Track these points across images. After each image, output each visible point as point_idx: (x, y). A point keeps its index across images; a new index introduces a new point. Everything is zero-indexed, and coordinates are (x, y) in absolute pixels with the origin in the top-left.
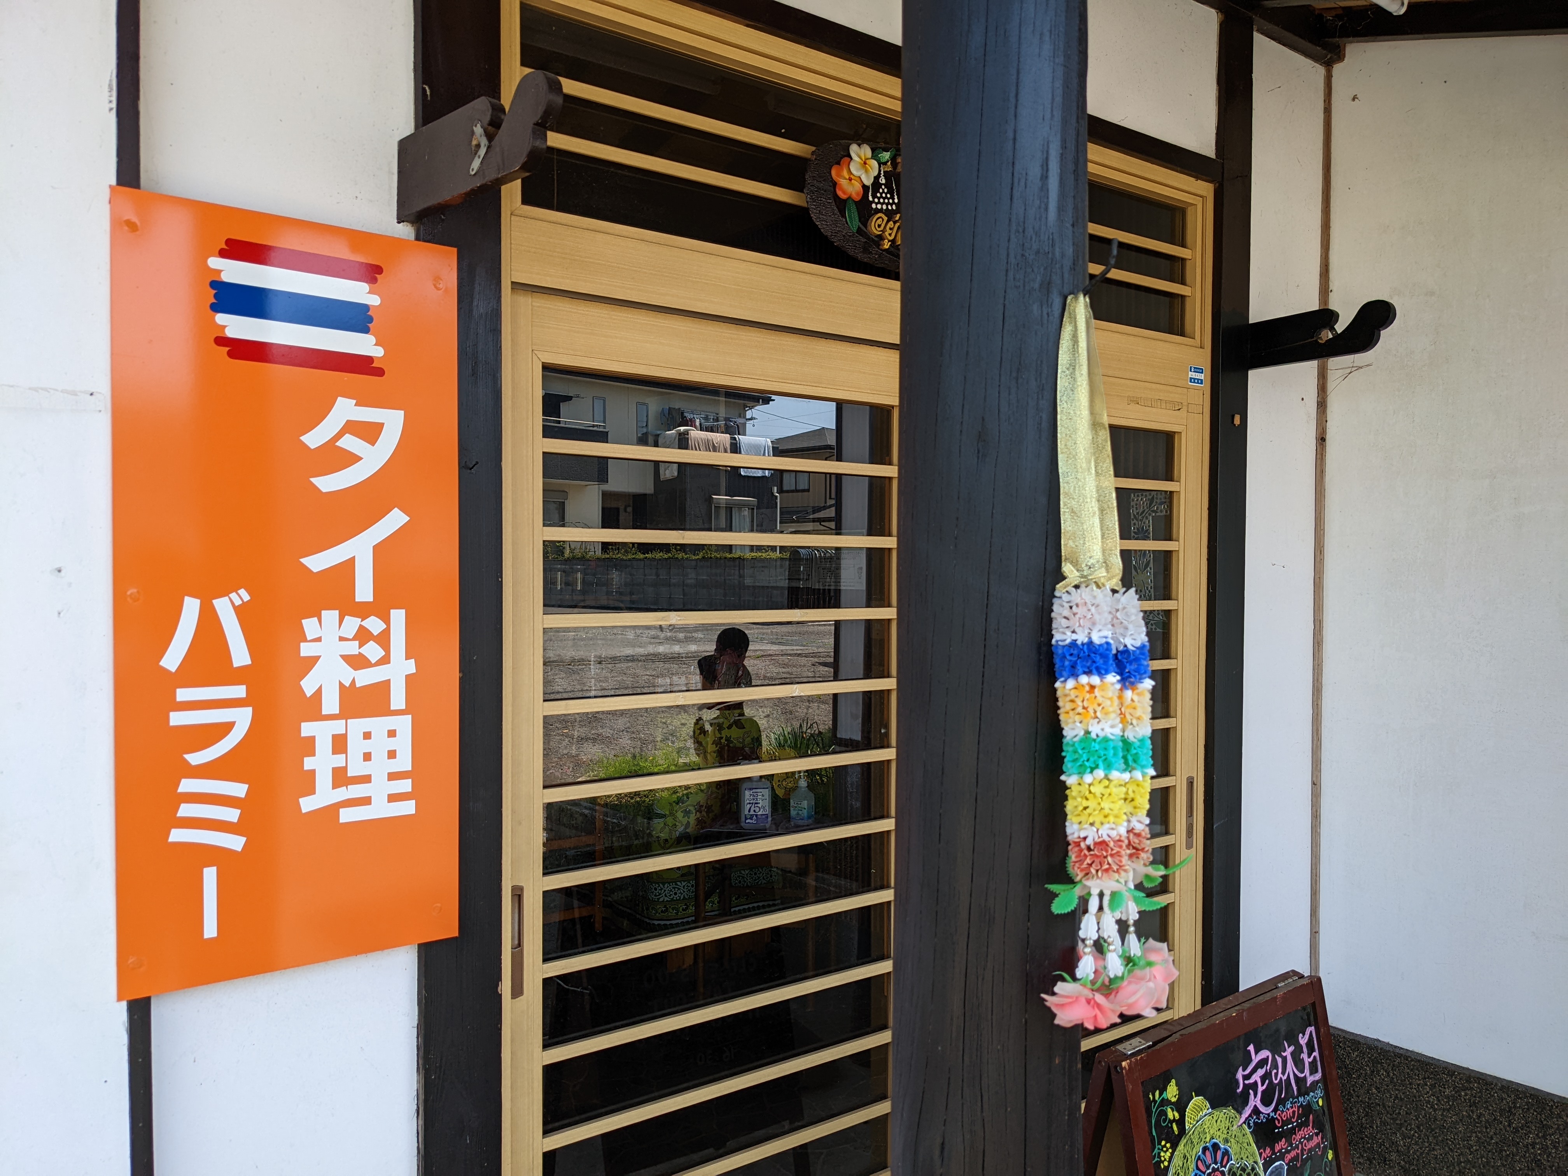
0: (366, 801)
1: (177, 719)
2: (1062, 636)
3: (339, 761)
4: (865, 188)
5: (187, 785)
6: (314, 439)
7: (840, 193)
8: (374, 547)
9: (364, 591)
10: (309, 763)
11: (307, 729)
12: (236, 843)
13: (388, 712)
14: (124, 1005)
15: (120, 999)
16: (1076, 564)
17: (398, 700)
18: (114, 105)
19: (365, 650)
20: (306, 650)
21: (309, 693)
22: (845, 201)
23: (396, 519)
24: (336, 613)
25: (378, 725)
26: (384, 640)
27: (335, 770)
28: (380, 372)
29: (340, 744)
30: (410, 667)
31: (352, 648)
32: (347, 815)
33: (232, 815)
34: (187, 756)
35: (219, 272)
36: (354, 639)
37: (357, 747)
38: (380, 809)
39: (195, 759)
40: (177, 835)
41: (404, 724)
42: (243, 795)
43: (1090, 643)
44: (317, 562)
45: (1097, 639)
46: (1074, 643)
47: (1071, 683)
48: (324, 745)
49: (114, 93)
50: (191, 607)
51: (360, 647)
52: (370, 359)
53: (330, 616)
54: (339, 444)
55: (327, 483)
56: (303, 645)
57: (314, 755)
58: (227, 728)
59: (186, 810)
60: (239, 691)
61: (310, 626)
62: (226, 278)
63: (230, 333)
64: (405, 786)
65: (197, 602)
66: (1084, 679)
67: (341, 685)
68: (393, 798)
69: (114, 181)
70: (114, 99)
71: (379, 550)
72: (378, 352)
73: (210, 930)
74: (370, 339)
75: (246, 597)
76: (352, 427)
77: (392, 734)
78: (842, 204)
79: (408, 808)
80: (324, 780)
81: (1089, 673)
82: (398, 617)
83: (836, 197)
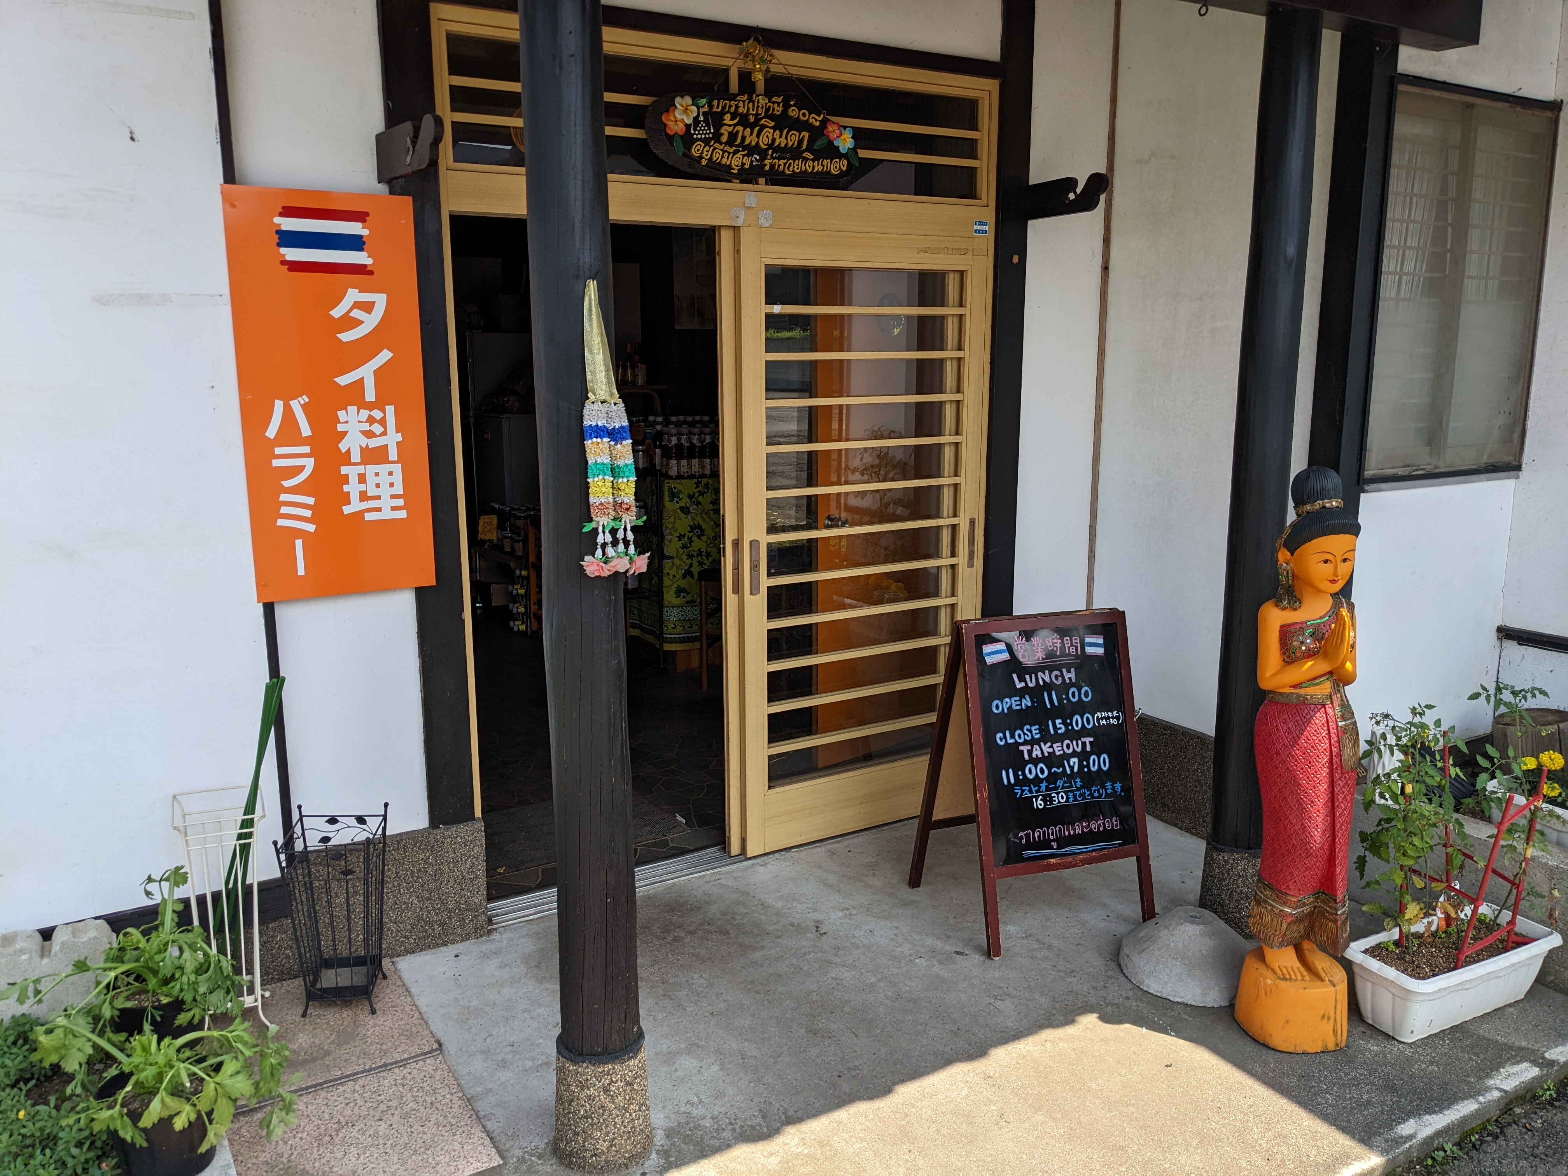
0: (379, 509)
1: (276, 463)
2: (587, 423)
3: (362, 487)
4: (688, 126)
5: (284, 497)
6: (337, 313)
7: (668, 131)
8: (375, 371)
9: (370, 395)
10: (346, 488)
11: (344, 470)
12: (311, 528)
13: (385, 461)
14: (261, 605)
15: (259, 602)
16: (594, 394)
17: (393, 455)
18: (219, 140)
19: (372, 428)
20: (340, 428)
21: (344, 451)
22: (673, 136)
23: (385, 355)
24: (355, 407)
25: (383, 469)
26: (383, 422)
27: (361, 492)
28: (371, 273)
29: (362, 478)
30: (399, 437)
31: (366, 427)
32: (368, 517)
33: (308, 513)
34: (283, 483)
35: (280, 225)
36: (366, 422)
37: (371, 480)
38: (387, 514)
39: (287, 484)
40: (281, 522)
41: (397, 469)
42: (312, 503)
43: (597, 425)
44: (343, 380)
45: (600, 424)
46: (590, 426)
47: (590, 442)
48: (353, 479)
49: (218, 134)
50: (279, 405)
51: (370, 426)
52: (365, 266)
53: (352, 409)
54: (351, 315)
55: (346, 337)
56: (338, 425)
57: (348, 483)
58: (301, 468)
59: (284, 510)
60: (307, 449)
61: (341, 414)
62: (283, 228)
63: (288, 258)
64: (400, 502)
65: (281, 403)
66: (594, 440)
67: (361, 447)
68: (393, 508)
69: (222, 181)
70: (219, 136)
71: (377, 373)
72: (369, 261)
73: (301, 571)
74: (364, 254)
75: (307, 400)
76: (357, 305)
77: (391, 474)
78: (671, 138)
79: (403, 514)
80: (355, 497)
81: (597, 437)
82: (390, 410)
83: (666, 134)
